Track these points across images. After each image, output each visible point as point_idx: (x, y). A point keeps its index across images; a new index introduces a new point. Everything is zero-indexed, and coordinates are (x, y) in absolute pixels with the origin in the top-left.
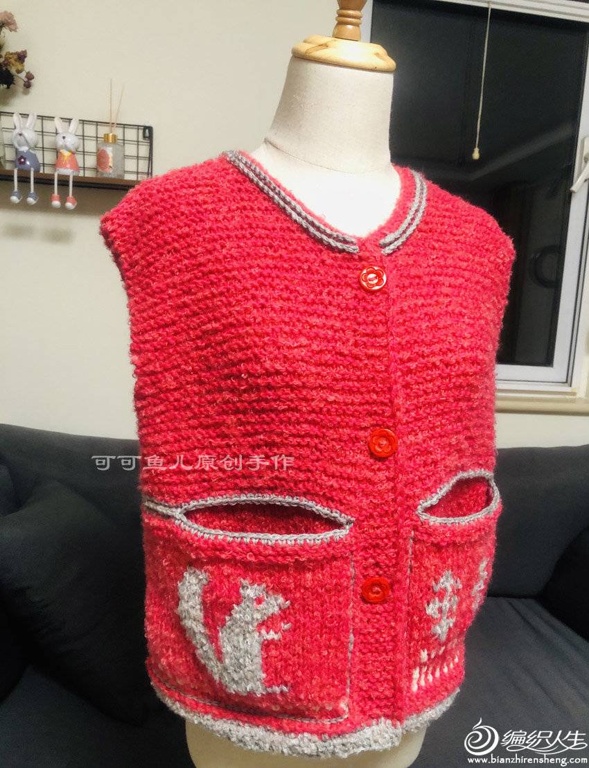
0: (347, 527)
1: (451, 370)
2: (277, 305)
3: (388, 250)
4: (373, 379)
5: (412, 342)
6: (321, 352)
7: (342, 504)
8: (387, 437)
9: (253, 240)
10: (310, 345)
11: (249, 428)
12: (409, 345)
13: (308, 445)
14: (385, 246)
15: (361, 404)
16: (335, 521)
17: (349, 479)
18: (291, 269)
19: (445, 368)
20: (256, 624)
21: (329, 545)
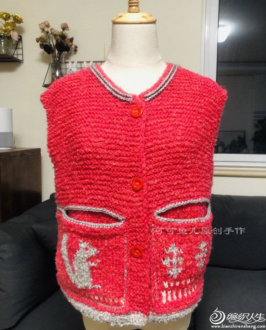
0: (123, 222)
1: (171, 150)
2: (93, 125)
3: (148, 99)
4: (134, 155)
5: (153, 138)
6: (109, 144)
7: (121, 212)
8: (139, 181)
9: (90, 99)
10: (105, 141)
11: (82, 176)
12: (152, 140)
13: (105, 185)
14: (147, 97)
15: (128, 167)
16: (118, 219)
17: (123, 200)
18: (103, 110)
19: (168, 149)
20: (86, 259)
21: (114, 229)
